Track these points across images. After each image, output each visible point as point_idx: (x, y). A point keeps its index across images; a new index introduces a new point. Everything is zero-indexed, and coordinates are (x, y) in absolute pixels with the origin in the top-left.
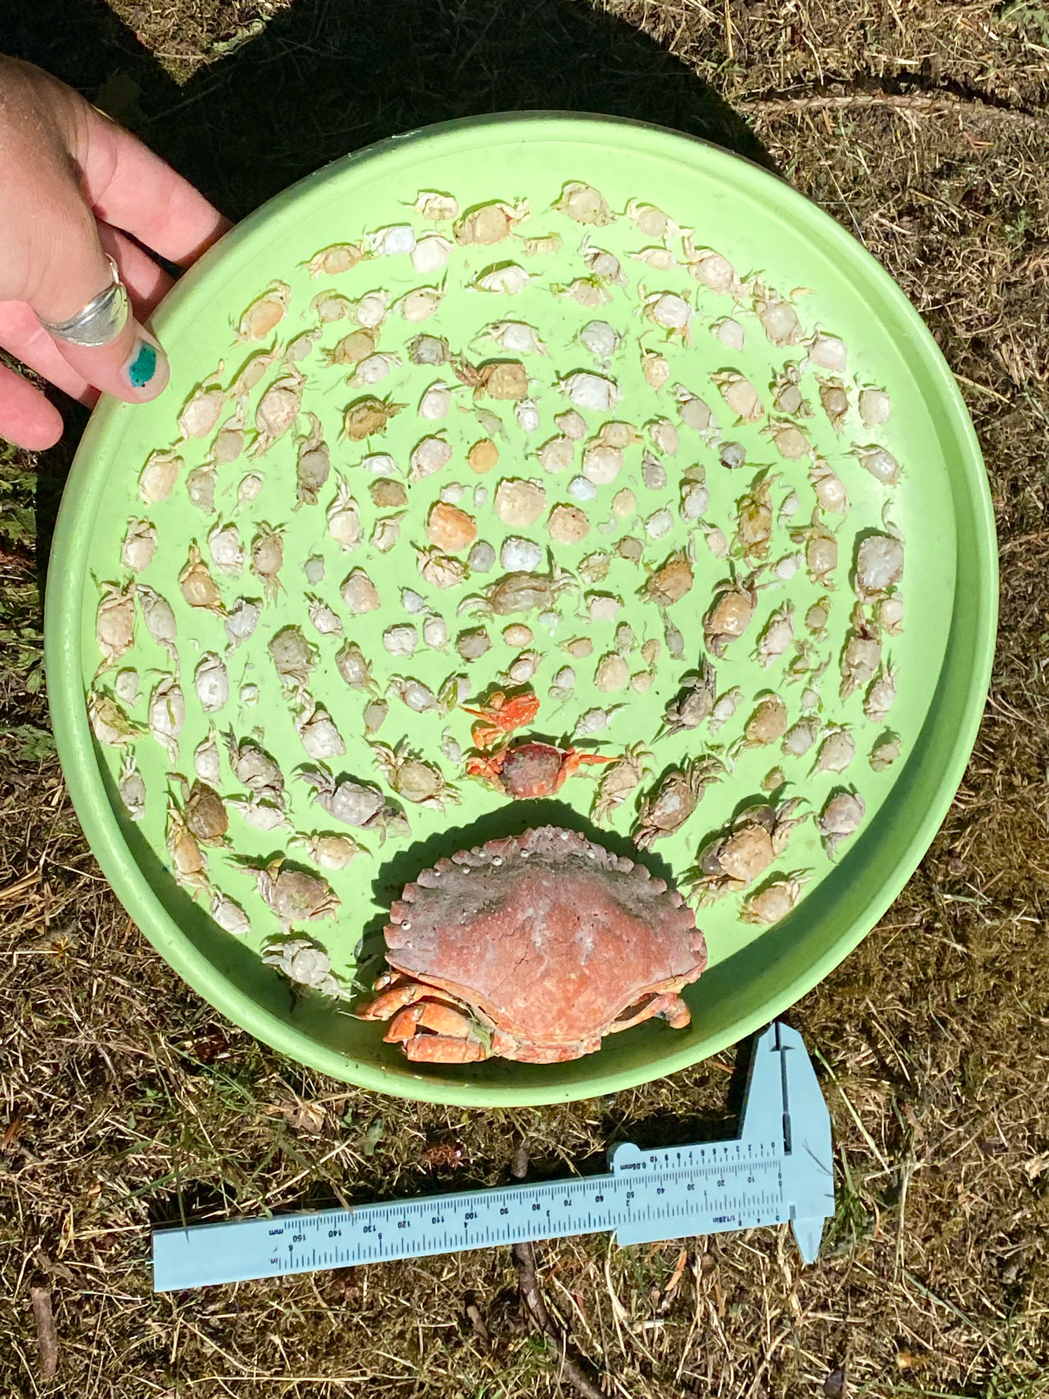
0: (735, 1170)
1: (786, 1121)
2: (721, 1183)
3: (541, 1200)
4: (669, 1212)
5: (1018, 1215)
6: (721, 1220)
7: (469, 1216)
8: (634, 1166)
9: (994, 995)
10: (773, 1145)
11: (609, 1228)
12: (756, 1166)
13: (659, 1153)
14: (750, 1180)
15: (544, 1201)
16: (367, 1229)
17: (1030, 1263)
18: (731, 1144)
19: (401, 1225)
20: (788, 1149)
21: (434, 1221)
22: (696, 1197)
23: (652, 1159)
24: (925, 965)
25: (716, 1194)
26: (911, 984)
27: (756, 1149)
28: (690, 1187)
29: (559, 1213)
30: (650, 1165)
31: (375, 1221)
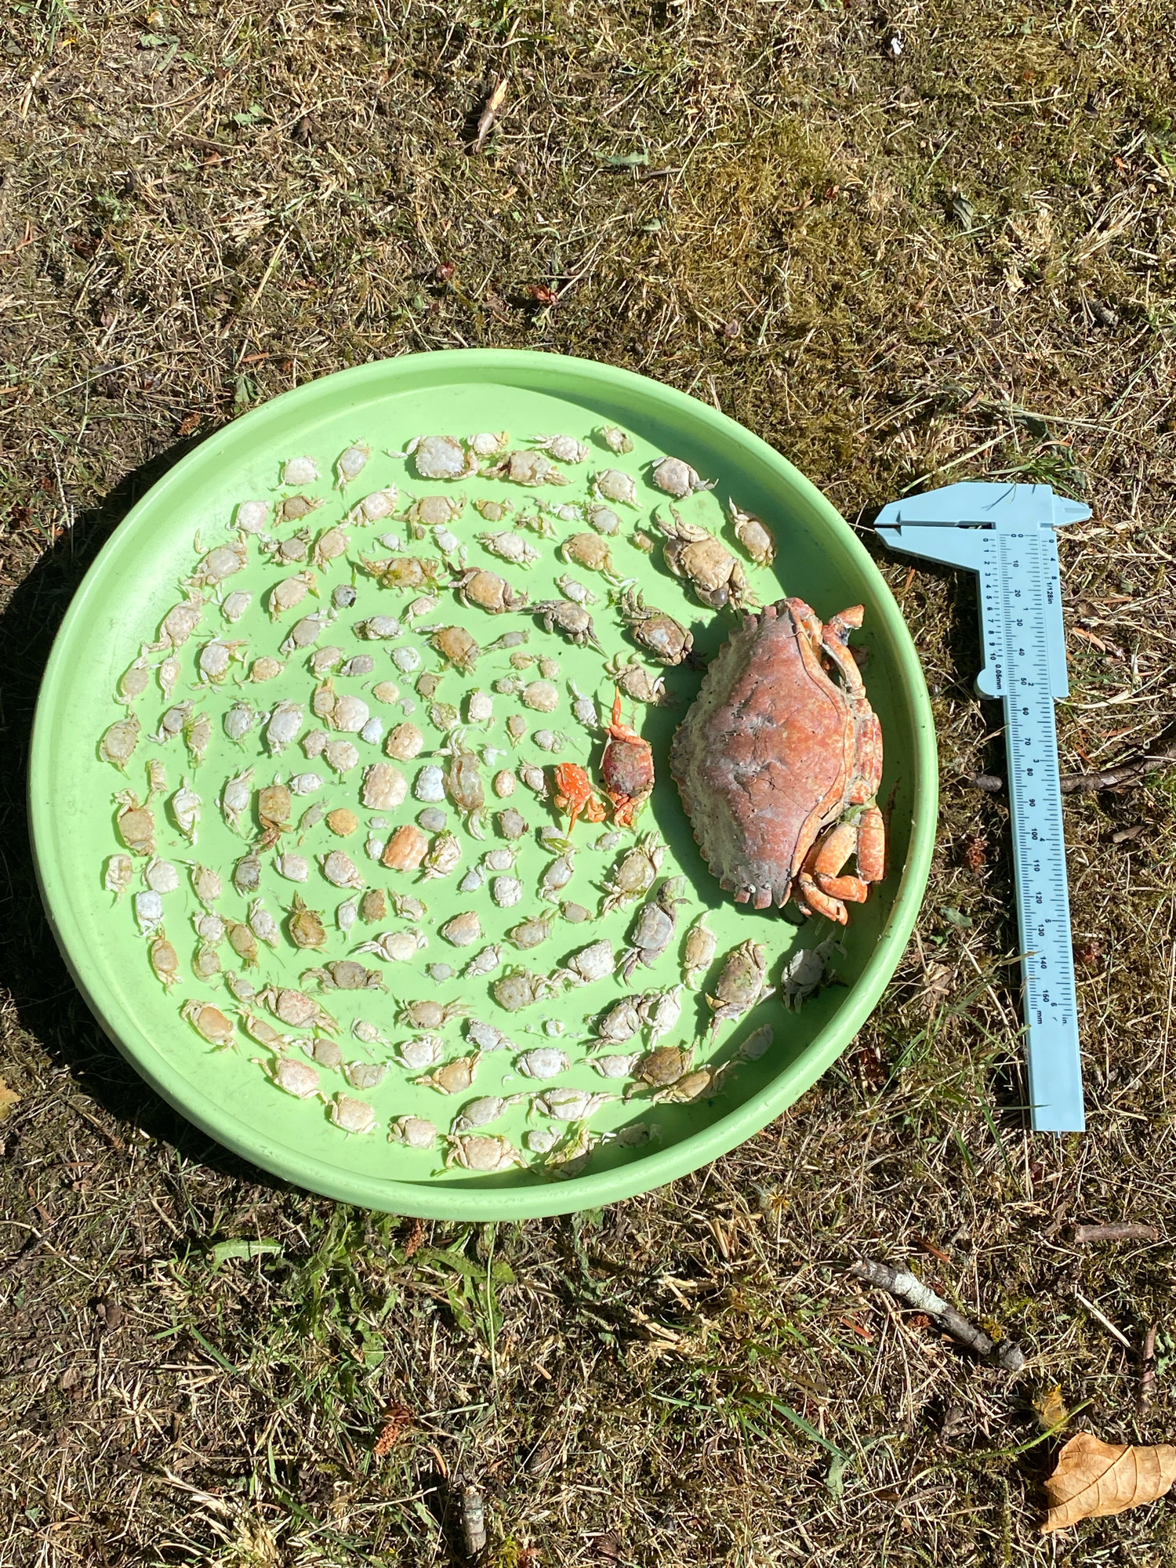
0: (1006, 579)
1: (964, 526)
2: (1018, 594)
3: (1024, 767)
4: (1041, 644)
5: (1056, 302)
6: (1050, 596)
7: (1035, 837)
8: (999, 676)
9: (853, 303)
10: (986, 540)
11: (1052, 704)
12: (1004, 558)
13: (988, 651)
14: (1016, 565)
15: (1025, 764)
16: (1041, 933)
17: (1099, 295)
18: (983, 581)
19: (1039, 901)
20: (988, 526)
21: (1037, 870)
22: (1029, 619)
23: (993, 658)
24: (822, 370)
25: (1027, 599)
26: (840, 386)
27: (988, 557)
28: (1020, 623)
29: (1037, 750)
30: (998, 661)
31: (1035, 925)
